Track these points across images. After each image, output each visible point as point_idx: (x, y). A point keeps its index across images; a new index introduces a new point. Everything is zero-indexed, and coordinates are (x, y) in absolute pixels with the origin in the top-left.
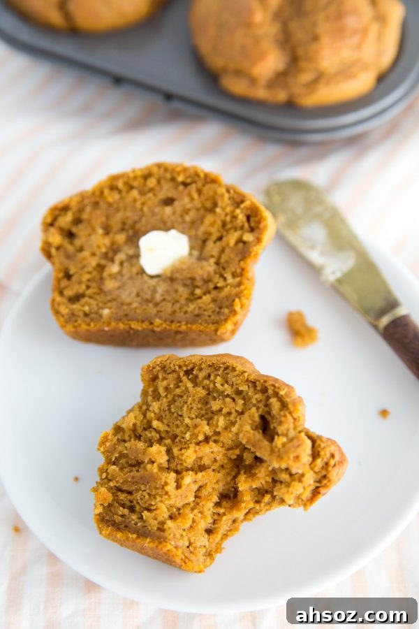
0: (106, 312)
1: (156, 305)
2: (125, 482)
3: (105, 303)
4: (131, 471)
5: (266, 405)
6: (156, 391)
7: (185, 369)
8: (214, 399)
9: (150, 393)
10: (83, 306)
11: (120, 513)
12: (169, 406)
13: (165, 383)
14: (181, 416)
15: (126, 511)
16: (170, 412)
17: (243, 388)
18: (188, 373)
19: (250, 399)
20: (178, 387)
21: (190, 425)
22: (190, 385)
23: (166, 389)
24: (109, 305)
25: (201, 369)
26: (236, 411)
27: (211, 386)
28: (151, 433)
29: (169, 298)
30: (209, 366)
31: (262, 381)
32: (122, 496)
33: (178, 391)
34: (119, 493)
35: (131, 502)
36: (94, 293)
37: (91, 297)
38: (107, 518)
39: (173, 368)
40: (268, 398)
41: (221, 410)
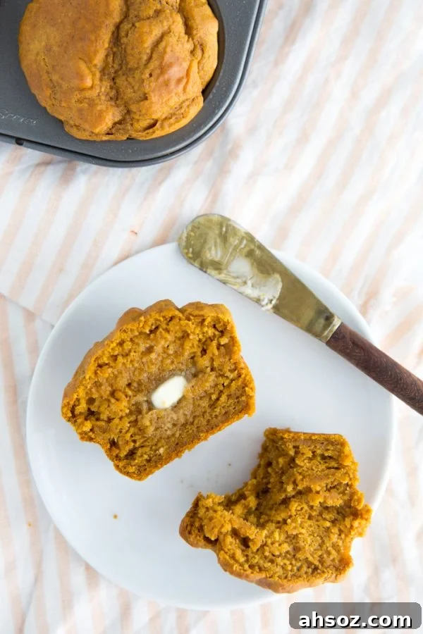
0: (161, 451)
1: (192, 423)
2: (333, 475)
3: (156, 445)
4: (332, 483)
5: (247, 556)
6: (338, 551)
7: (319, 571)
8: (287, 552)
9: (342, 548)
10: (142, 456)
11: (330, 452)
12: (323, 542)
13: (331, 558)
14: (310, 535)
15: (326, 454)
16: (320, 536)
17: (268, 565)
18: (316, 568)
19: (261, 558)
20: (320, 556)
21: (300, 528)
22: (311, 559)
23: (329, 553)
24: (160, 445)
25: (306, 573)
26: (268, 546)
27: (294, 562)
28: (330, 518)
29: (197, 413)
30: (300, 577)
31: (255, 572)
32: (333, 464)
33: (320, 553)
34: (336, 466)
35: (326, 462)
36: (143, 443)
37: (142, 447)
38: (339, 447)
39: (328, 569)
40: (247, 561)
41: (280, 545)
